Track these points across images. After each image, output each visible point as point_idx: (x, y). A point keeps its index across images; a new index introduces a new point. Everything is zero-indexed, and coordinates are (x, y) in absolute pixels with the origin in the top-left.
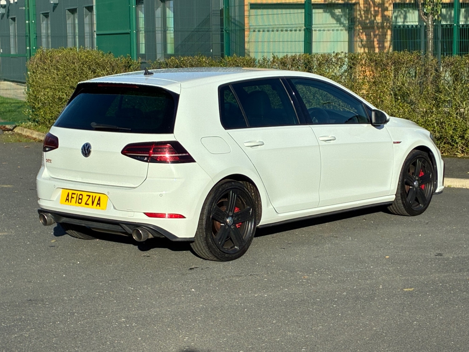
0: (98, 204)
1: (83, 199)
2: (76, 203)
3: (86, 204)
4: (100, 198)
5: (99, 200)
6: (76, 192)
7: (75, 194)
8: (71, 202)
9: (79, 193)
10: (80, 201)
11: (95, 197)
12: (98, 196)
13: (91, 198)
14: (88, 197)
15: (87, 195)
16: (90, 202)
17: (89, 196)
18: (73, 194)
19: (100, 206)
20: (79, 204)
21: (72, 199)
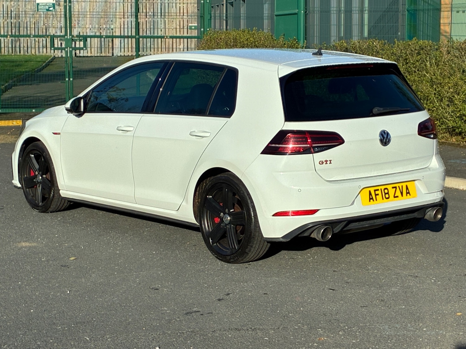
0: (408, 193)
1: (389, 193)
2: (383, 199)
3: (395, 197)
4: (407, 186)
5: (407, 188)
6: (379, 188)
7: (378, 190)
8: (376, 200)
9: (383, 188)
10: (387, 196)
11: (402, 186)
12: (404, 185)
13: (398, 188)
14: (395, 189)
15: (393, 188)
16: (398, 193)
17: (396, 187)
18: (375, 190)
19: (410, 195)
20: (388, 200)
21: (377, 196)
